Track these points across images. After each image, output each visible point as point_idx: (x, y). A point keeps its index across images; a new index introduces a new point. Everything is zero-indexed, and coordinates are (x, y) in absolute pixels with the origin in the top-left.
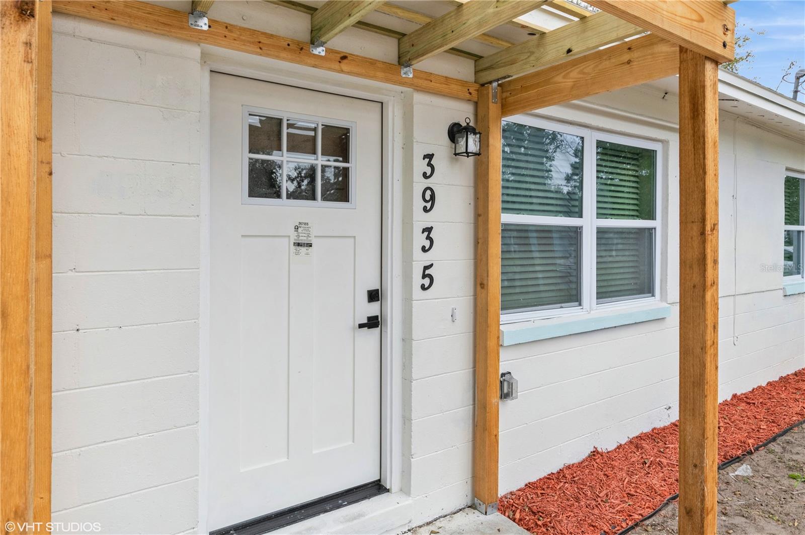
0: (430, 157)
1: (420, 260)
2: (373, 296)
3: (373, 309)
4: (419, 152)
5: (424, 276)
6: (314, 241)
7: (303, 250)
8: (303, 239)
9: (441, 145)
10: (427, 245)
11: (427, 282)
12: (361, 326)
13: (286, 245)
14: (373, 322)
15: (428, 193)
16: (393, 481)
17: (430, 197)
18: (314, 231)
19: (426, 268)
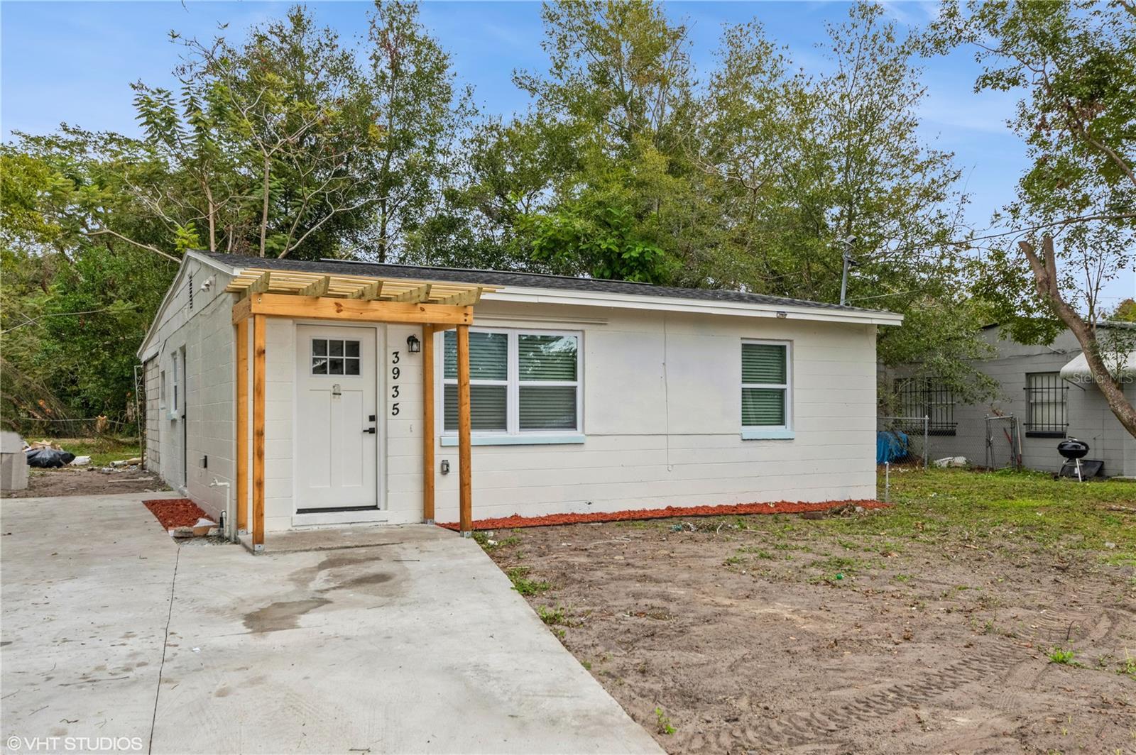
0: (397, 353)
1: (392, 401)
2: (372, 418)
3: (372, 425)
4: (390, 351)
5: (394, 409)
6: (342, 393)
7: (337, 396)
8: (337, 391)
9: (402, 347)
10: (395, 395)
11: (395, 411)
12: (365, 431)
13: (329, 394)
14: (372, 431)
15: (396, 370)
16: (381, 505)
17: (397, 373)
18: (342, 388)
19: (395, 405)
